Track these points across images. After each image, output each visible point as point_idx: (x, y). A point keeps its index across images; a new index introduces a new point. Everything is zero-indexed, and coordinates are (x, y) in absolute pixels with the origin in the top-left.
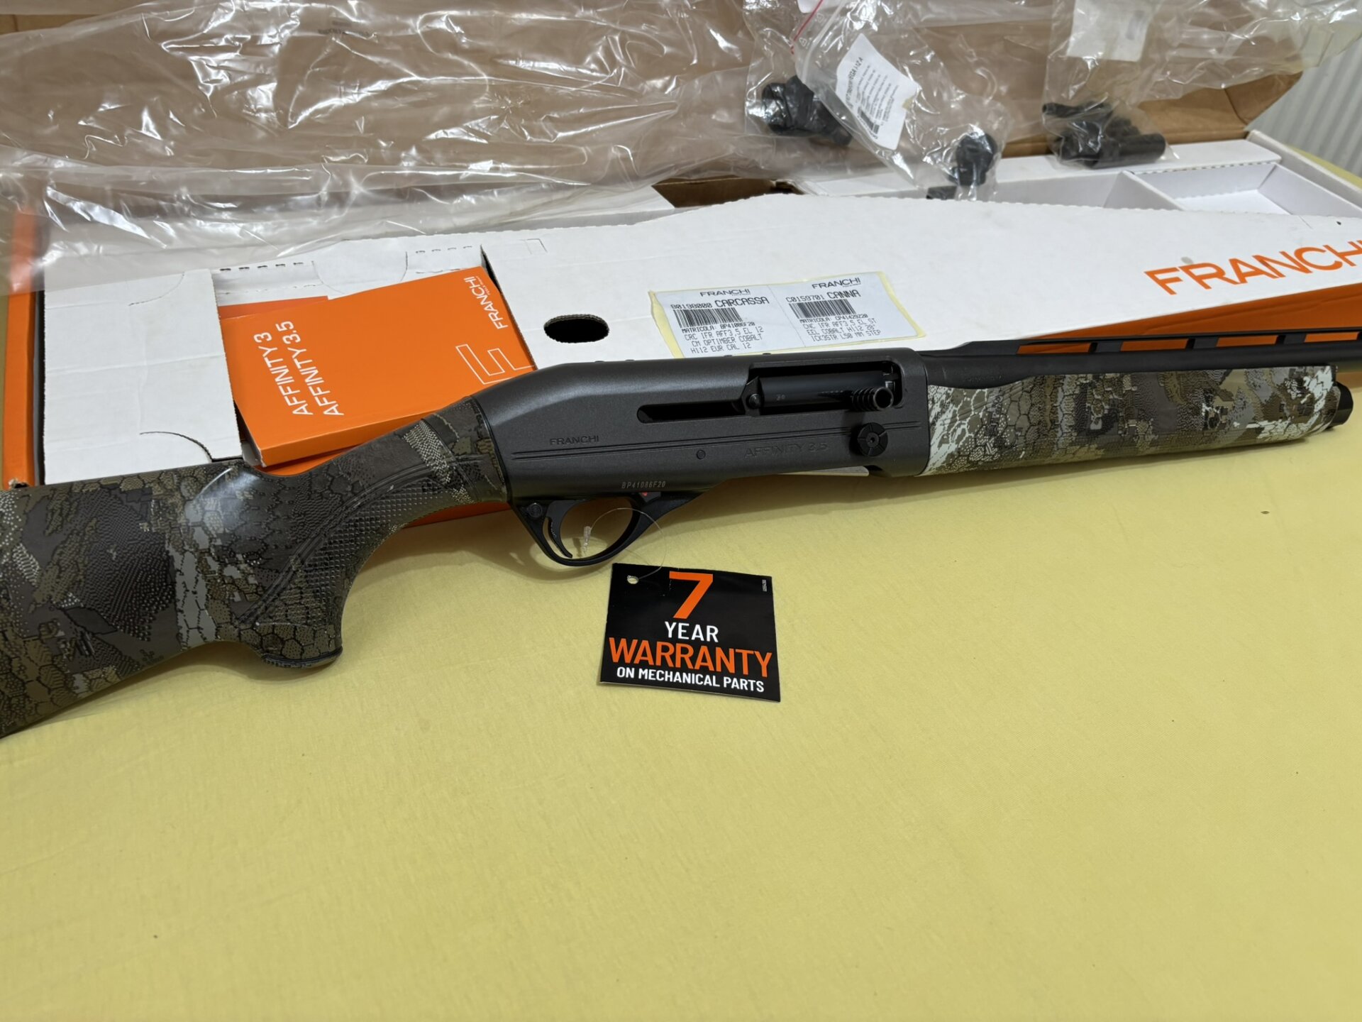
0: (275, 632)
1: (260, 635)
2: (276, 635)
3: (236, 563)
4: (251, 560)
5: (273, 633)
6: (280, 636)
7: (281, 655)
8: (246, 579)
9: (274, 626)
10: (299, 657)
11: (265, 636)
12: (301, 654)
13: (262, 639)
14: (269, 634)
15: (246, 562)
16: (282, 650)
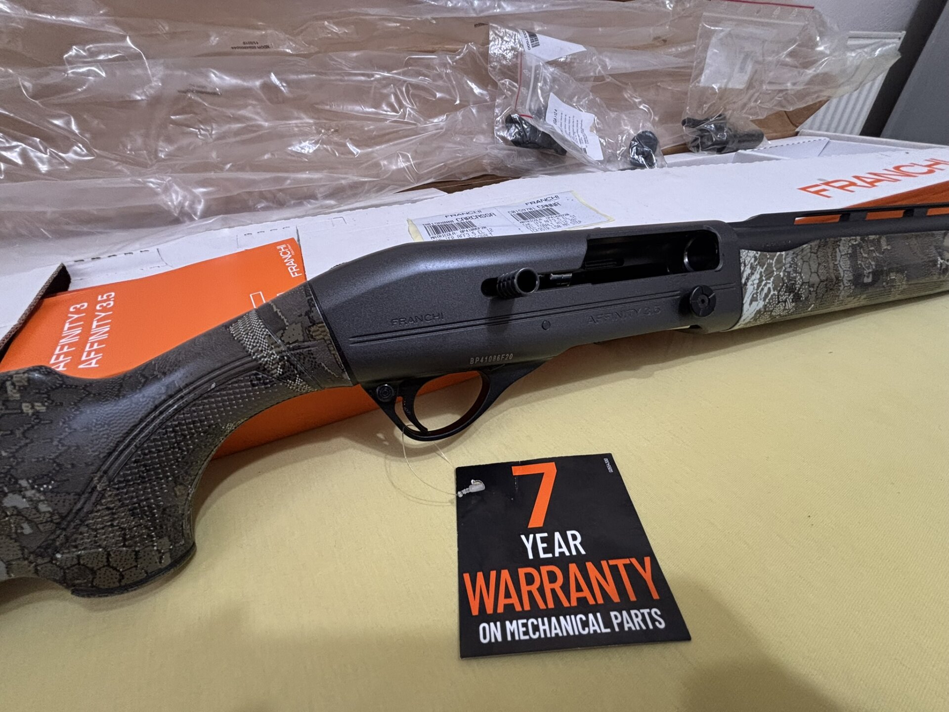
0: (82, 562)
1: (61, 568)
2: (83, 565)
3: (20, 491)
4: (41, 485)
5: (79, 564)
6: (89, 565)
7: (93, 586)
8: (36, 508)
9: (79, 557)
10: (117, 584)
11: (68, 568)
12: (120, 581)
13: (65, 573)
14: (74, 565)
15: (33, 488)
16: (92, 581)
